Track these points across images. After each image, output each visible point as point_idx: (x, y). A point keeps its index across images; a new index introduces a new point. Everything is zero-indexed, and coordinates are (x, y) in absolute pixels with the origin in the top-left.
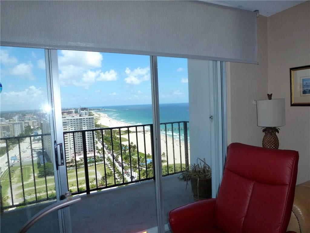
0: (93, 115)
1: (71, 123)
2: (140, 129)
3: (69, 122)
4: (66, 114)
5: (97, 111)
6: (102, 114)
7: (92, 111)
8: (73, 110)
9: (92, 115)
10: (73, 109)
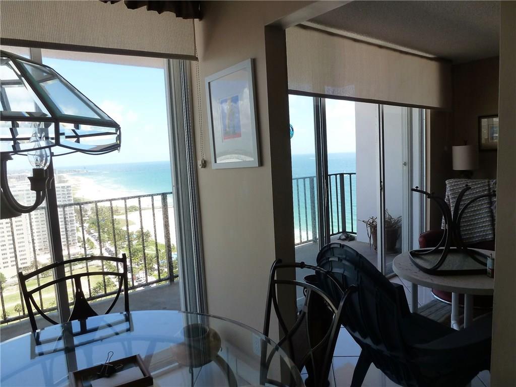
0: (67, 181)
1: (28, 196)
2: (147, 202)
3: (23, 194)
4: (14, 180)
5: (74, 175)
6: (82, 179)
7: (64, 175)
8: (28, 173)
9: (64, 182)
10: (27, 171)
